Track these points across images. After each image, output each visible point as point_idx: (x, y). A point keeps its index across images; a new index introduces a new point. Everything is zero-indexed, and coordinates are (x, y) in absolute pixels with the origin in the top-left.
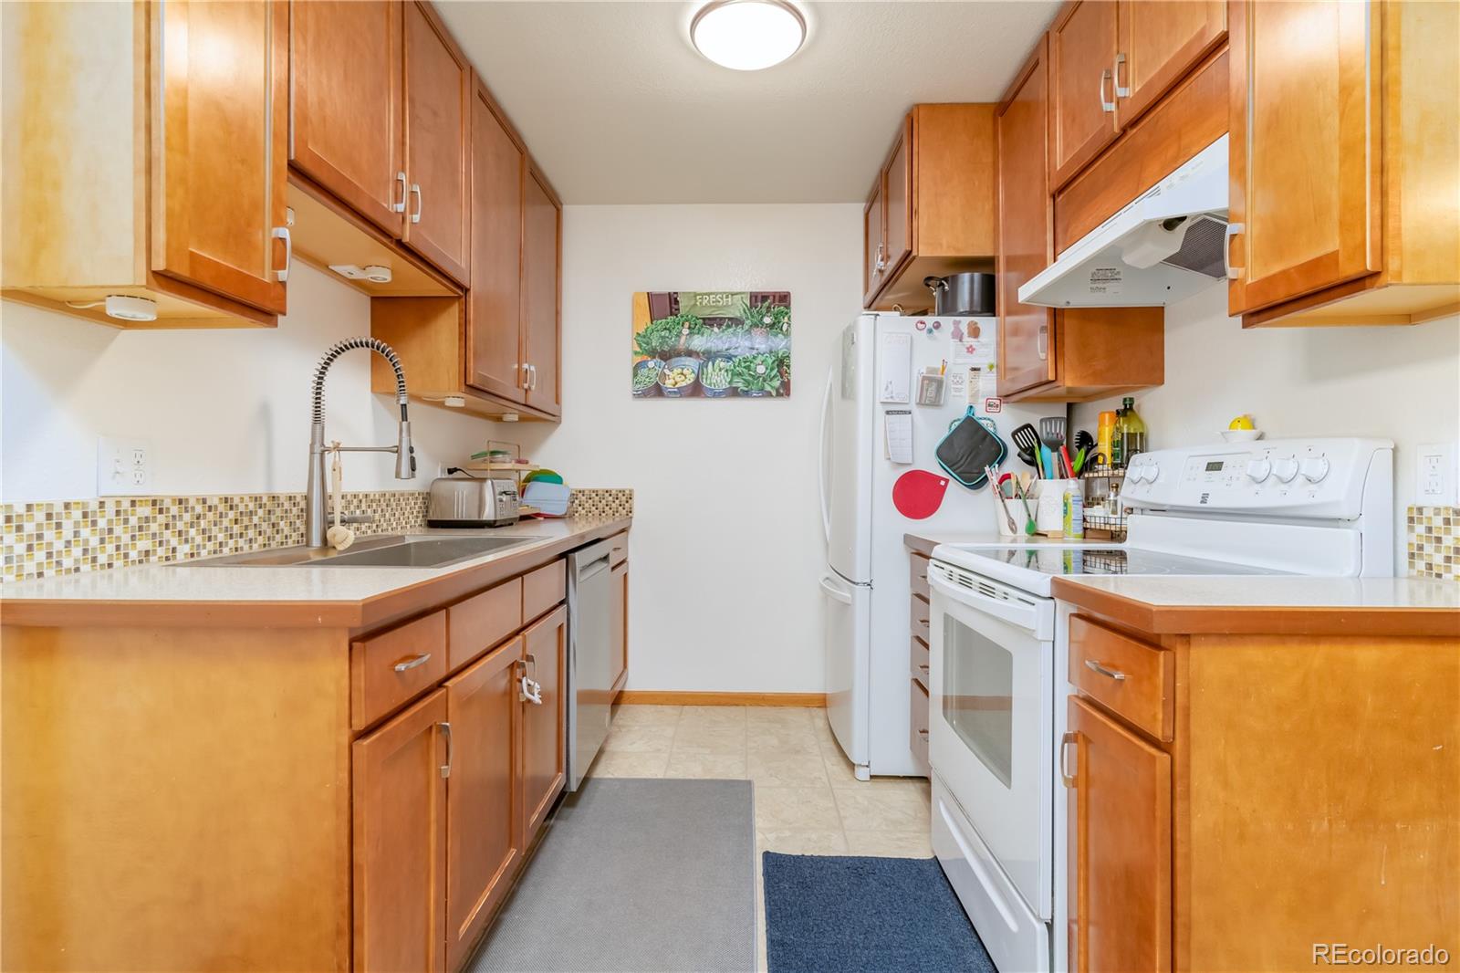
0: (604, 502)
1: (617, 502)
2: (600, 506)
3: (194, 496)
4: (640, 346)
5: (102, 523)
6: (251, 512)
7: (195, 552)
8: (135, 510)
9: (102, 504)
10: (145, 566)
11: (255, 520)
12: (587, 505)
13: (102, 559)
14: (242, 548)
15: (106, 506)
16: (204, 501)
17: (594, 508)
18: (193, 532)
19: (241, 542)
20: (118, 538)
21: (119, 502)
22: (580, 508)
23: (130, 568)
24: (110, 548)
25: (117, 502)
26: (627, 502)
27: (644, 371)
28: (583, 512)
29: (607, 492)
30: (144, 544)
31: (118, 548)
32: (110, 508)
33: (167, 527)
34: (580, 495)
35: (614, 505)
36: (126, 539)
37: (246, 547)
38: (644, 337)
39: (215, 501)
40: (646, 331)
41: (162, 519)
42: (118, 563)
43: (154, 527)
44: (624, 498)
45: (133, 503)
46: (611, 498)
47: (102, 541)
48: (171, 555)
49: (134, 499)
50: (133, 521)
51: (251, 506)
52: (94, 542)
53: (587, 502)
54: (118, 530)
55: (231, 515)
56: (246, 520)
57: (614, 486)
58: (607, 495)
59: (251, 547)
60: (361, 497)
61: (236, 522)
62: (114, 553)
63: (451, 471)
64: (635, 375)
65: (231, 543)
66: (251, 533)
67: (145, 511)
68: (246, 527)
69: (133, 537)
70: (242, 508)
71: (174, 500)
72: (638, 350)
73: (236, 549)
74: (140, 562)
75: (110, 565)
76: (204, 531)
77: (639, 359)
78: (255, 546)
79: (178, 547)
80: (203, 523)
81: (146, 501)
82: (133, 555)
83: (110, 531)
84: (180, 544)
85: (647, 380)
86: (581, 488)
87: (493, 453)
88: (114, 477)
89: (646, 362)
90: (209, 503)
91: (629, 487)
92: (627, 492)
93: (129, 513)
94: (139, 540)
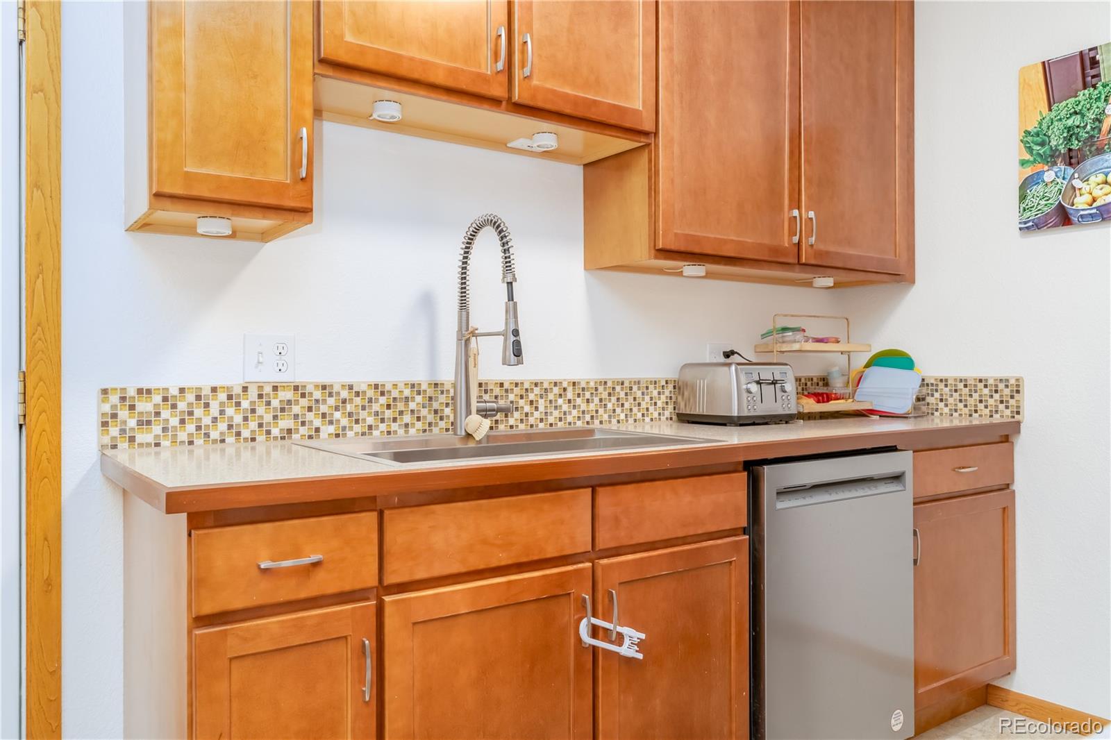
0: (976, 396)
1: (997, 396)
2: (971, 401)
3: (339, 383)
4: (1030, 150)
5: (245, 404)
6: (407, 398)
7: (341, 433)
8: (277, 394)
9: (245, 389)
10: (287, 442)
11: (412, 405)
12: (951, 401)
13: (246, 433)
14: (395, 432)
15: (249, 390)
16: (351, 387)
17: (961, 405)
18: (337, 415)
19: (394, 427)
20: (261, 417)
21: (262, 387)
22: (941, 405)
23: (272, 443)
24: (253, 425)
25: (259, 387)
26: (1012, 397)
27: (1039, 189)
28: (946, 410)
29: (981, 381)
30: (286, 423)
31: (260, 425)
32: (253, 393)
33: (310, 409)
34: (941, 386)
35: (991, 402)
36: (268, 418)
37: (401, 432)
38: (1038, 135)
39: (363, 387)
40: (1040, 124)
41: (304, 402)
42: (261, 438)
43: (296, 409)
44: (1007, 392)
45: (275, 388)
46: (986, 391)
47: (246, 419)
48: (313, 433)
49: (276, 384)
50: (275, 403)
51: (407, 392)
52: (238, 419)
53: (951, 396)
54: (261, 410)
55: (383, 400)
56: (401, 406)
57: (992, 372)
58: (981, 386)
59: (407, 432)
60: (565, 385)
61: (389, 407)
62: (257, 429)
63: (727, 355)
64: (1023, 198)
65: (383, 427)
66: (407, 418)
67: (288, 395)
68: (401, 413)
69: (275, 417)
70: (395, 394)
71: (316, 386)
72: (1028, 157)
73: (389, 433)
74: (283, 438)
75: (253, 440)
76: (350, 415)
77: (1028, 171)
78: (412, 431)
79: (322, 428)
80: (349, 407)
81: (288, 386)
82: (275, 432)
83: (253, 411)
84: (323, 425)
85: (1043, 202)
86: (943, 375)
87: (785, 329)
88: (257, 367)
89: (1040, 174)
90: (355, 389)
91: (1017, 375)
92: (1012, 382)
93: (271, 396)
94: (281, 419)
